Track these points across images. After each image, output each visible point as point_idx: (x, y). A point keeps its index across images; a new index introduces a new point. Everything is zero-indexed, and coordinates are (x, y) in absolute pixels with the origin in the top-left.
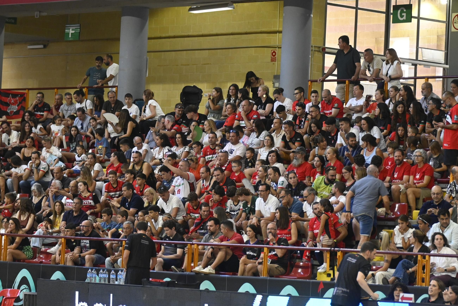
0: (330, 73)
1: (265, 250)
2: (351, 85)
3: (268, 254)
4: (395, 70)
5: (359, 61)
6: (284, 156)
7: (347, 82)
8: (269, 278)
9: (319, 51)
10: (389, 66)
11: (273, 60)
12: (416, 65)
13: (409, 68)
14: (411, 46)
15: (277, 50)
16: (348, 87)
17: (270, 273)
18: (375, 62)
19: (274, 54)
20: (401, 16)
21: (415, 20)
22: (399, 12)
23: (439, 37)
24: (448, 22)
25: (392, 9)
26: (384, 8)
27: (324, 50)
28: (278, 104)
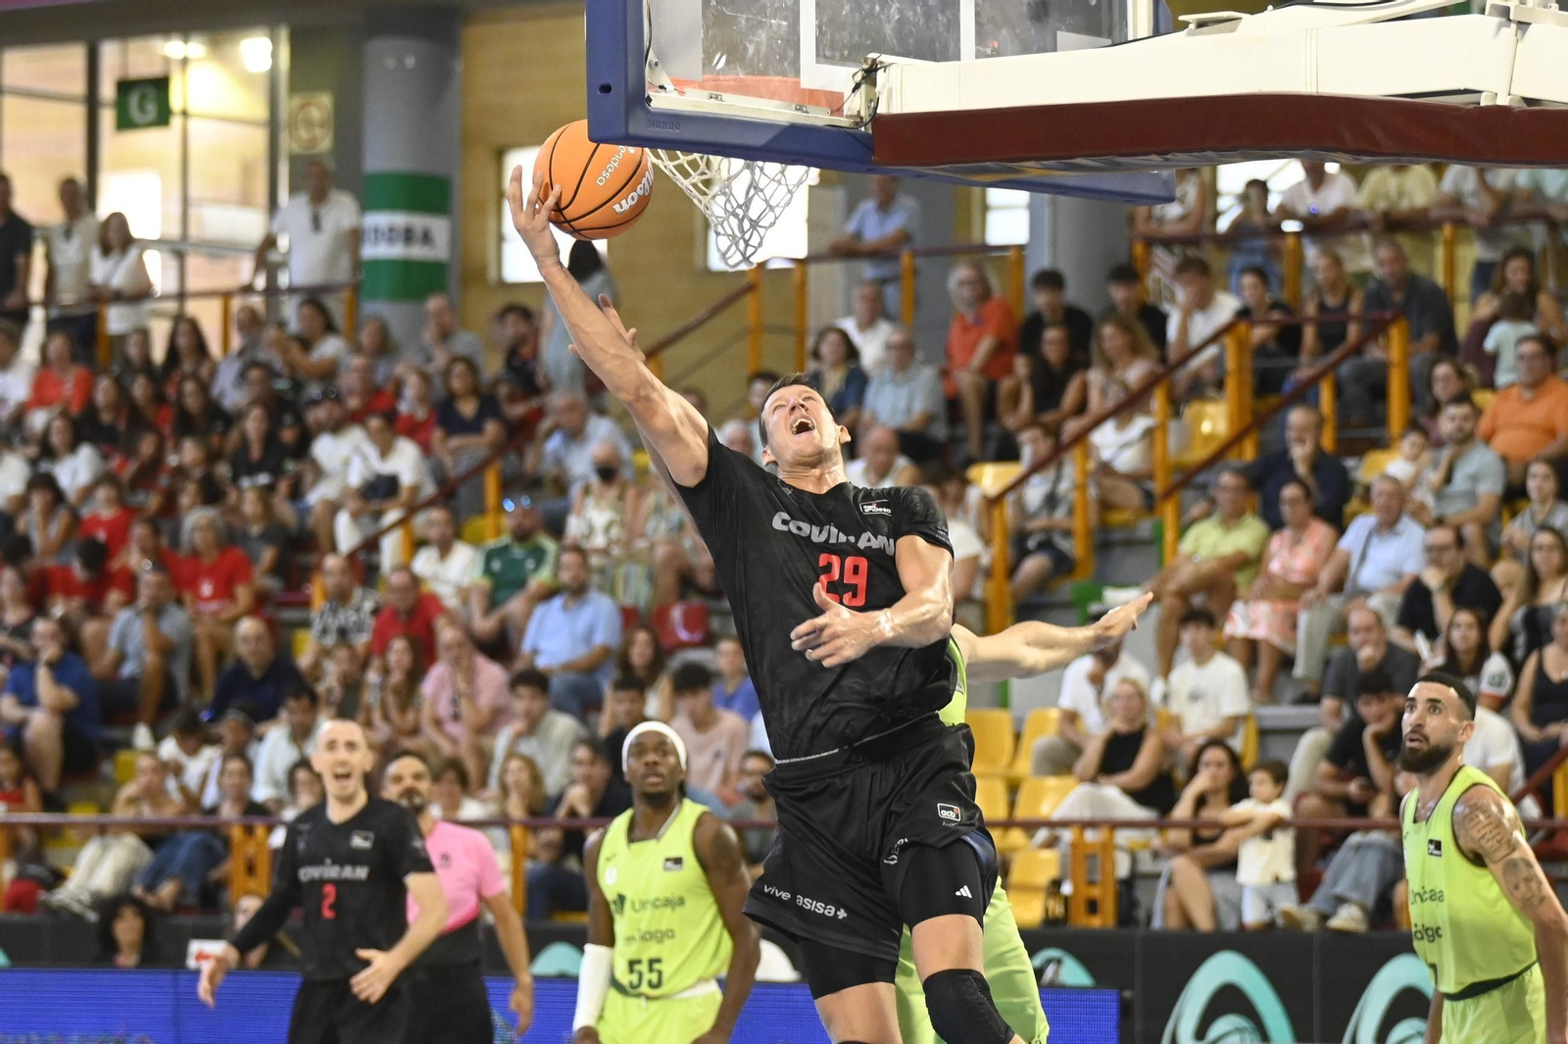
4: (133, 273)
10: (112, 262)
12: (180, 257)
13: (165, 265)
14: (166, 200)
20: (142, 109)
21: (176, 122)
22: (134, 100)
23: (247, 170)
24: (273, 126)
25: (107, 90)
26: (79, 87)
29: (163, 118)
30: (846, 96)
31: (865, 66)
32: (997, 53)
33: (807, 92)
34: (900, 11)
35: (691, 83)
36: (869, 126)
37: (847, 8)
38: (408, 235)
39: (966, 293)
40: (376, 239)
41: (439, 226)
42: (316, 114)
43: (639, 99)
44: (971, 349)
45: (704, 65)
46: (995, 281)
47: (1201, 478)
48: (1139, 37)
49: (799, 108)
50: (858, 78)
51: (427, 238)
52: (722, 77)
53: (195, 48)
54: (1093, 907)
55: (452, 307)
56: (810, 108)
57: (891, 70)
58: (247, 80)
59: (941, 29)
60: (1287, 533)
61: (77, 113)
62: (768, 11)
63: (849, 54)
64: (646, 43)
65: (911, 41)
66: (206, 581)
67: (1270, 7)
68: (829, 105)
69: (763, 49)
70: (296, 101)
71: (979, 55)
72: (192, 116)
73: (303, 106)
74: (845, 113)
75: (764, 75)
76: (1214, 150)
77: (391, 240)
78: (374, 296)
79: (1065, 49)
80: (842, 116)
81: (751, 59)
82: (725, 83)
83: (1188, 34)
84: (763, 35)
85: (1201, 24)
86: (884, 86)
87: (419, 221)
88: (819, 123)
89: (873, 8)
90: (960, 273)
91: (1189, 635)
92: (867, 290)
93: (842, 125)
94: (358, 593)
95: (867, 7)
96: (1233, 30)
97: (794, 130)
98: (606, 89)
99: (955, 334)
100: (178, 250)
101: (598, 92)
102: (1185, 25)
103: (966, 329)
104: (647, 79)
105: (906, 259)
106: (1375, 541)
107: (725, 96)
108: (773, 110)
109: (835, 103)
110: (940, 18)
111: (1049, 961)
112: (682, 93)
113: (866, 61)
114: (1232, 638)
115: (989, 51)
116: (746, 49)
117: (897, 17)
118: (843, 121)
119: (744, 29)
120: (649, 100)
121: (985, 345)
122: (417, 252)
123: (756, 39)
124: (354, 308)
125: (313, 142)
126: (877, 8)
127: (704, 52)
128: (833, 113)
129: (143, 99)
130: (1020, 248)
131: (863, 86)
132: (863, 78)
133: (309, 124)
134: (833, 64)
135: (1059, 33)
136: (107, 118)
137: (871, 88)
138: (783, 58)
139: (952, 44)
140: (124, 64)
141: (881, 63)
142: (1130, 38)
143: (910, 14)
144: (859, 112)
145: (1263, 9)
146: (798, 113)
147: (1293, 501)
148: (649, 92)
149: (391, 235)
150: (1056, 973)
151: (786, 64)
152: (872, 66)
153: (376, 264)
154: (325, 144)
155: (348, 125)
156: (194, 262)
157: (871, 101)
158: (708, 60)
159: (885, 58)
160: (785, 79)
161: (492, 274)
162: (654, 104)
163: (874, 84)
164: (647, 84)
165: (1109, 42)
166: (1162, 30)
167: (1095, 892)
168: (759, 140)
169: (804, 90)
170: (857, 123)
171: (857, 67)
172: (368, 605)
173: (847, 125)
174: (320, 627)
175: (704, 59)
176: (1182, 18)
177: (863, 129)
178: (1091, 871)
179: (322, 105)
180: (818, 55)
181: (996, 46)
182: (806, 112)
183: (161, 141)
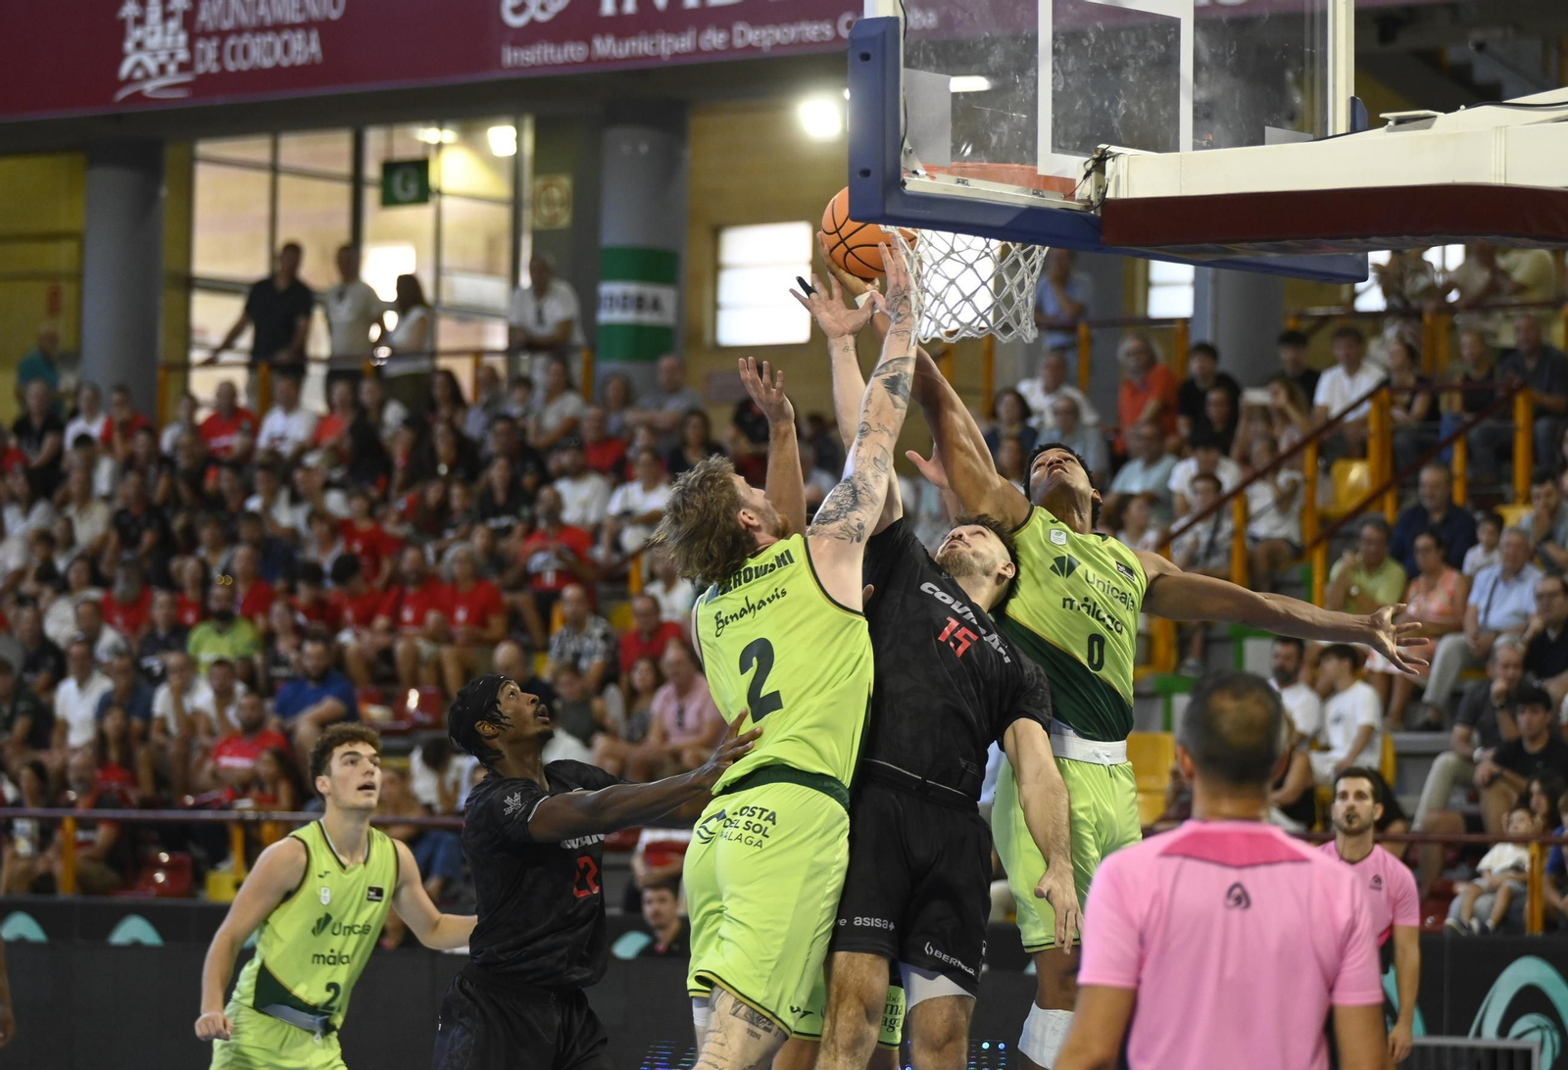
3: (73, 835)
9: (173, 286)
11: (54, 310)
15: (66, 286)
17: (84, 883)
19: (55, 296)
20: (405, 188)
21: (433, 199)
22: (397, 179)
23: (491, 244)
24: (516, 204)
25: (372, 170)
26: (345, 167)
27: (189, 283)
28: (74, 429)
29: (423, 195)
30: (1078, 183)
31: (1096, 156)
32: (1212, 146)
33: (1042, 179)
34: (1127, 107)
35: (940, 169)
36: (1099, 210)
37: (1080, 103)
38: (639, 303)
39: (1131, 363)
40: (611, 306)
41: (667, 295)
42: (556, 193)
43: (894, 182)
44: (1139, 410)
45: (952, 153)
46: (1159, 351)
47: (1346, 529)
48: (1338, 133)
49: (1036, 193)
50: (1089, 166)
51: (656, 305)
52: (968, 164)
53: (448, 135)
56: (1045, 193)
57: (1121, 160)
58: (493, 163)
59: (1163, 123)
60: (1422, 580)
61: (343, 191)
62: (1010, 105)
63: (1081, 145)
64: (902, 133)
65: (1136, 134)
66: (462, 607)
67: (1463, 107)
68: (1062, 190)
69: (1005, 139)
70: (540, 182)
71: (1196, 147)
72: (445, 194)
73: (545, 188)
74: (1077, 197)
75: (1006, 162)
77: (624, 307)
78: (608, 356)
79: (1271, 143)
80: (1074, 200)
81: (994, 148)
82: (970, 169)
83: (1389, 130)
84: (1004, 127)
85: (1400, 121)
86: (1112, 174)
87: (649, 291)
88: (1055, 206)
89: (1103, 104)
90: (1128, 344)
92: (1053, 358)
93: (1074, 208)
94: (590, 620)
95: (1097, 102)
96: (1428, 127)
97: (1031, 212)
98: (866, 173)
99: (1124, 395)
101: (858, 176)
102: (1385, 122)
104: (903, 165)
105: (1083, 330)
106: (1501, 587)
107: (971, 181)
108: (1010, 193)
109: (1067, 187)
110: (1162, 113)
112: (933, 178)
113: (1096, 150)
114: (1373, 672)
115: (1204, 143)
116: (990, 139)
117: (1124, 112)
118: (1075, 205)
119: (988, 121)
120: (904, 184)
121: (1151, 406)
122: (648, 318)
123: (999, 130)
124: (590, 366)
125: (554, 218)
126: (1106, 103)
127: (953, 141)
128: (1065, 198)
129: (405, 179)
130: (1185, 321)
131: (1093, 174)
132: (1093, 166)
133: (550, 203)
134: (1066, 153)
135: (1267, 128)
136: (372, 196)
137: (1100, 176)
138: (1023, 147)
139: (1172, 136)
140: (390, 148)
141: (1110, 152)
142: (1330, 134)
143: (1135, 109)
144: (1089, 197)
145: (1455, 108)
146: (1035, 197)
147: (1426, 550)
148: (905, 177)
149: (624, 302)
151: (1025, 153)
152: (1101, 155)
153: (611, 328)
154: (564, 220)
155: (586, 205)
156: (445, 323)
157: (1100, 187)
158: (956, 149)
159: (1114, 149)
160: (1023, 166)
161: (708, 338)
162: (908, 188)
163: (1103, 171)
164: (902, 170)
165: (1311, 136)
166: (1359, 127)
168: (1001, 221)
169: (1040, 176)
170: (1087, 207)
171: (1087, 156)
172: (597, 632)
173: (1079, 208)
174: (558, 650)
175: (952, 148)
176: (1382, 115)
177: (1092, 212)
179: (562, 186)
180: (1053, 145)
181: (1211, 138)
182: (1043, 196)
183: (417, 217)
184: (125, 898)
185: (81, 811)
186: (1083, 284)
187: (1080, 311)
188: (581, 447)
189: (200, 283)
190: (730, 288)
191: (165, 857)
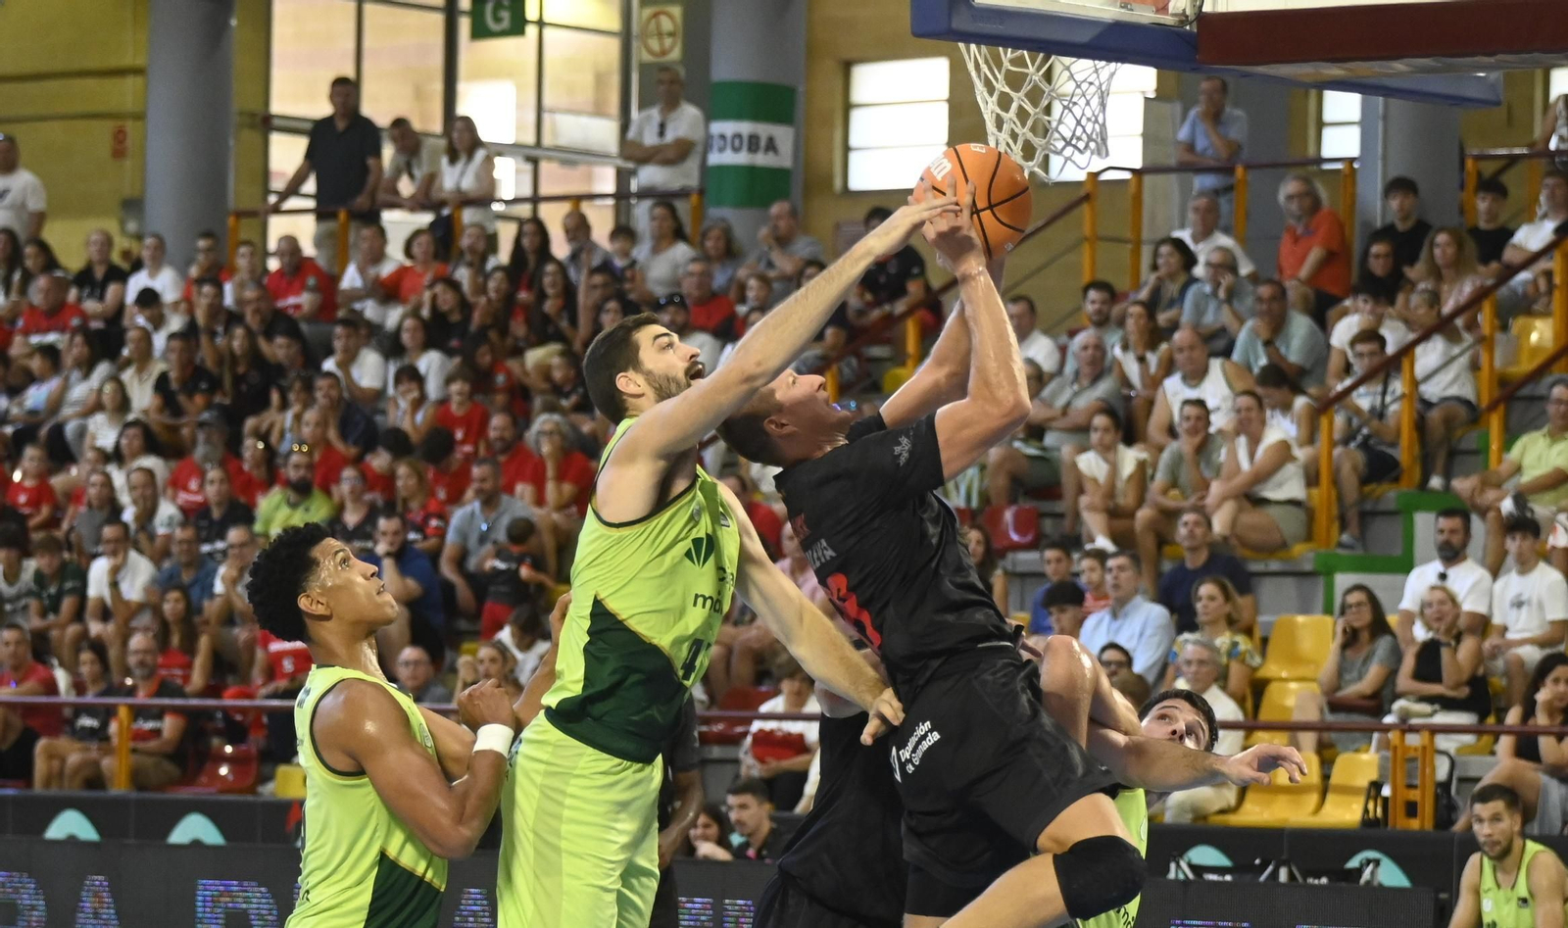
0: (293, 188)
1: (123, 712)
2: (353, 226)
3: (129, 724)
4: (478, 177)
5: (377, 154)
6: (163, 437)
7: (342, 215)
8: (134, 795)
9: (252, 126)
10: (459, 166)
11: (119, 153)
12: (534, 161)
13: (518, 172)
14: (520, 106)
15: (130, 126)
16: (345, 229)
17: (138, 779)
18: (425, 154)
19: (120, 136)
20: (497, 20)
21: (531, 31)
22: (488, 9)
23: (600, 80)
24: (626, 37)
27: (267, 123)
28: (138, 282)
29: (518, 27)
36: (1195, 24)
38: (753, 143)
39: (1294, 207)
40: (722, 145)
41: (784, 135)
42: (666, 24)
44: (1300, 259)
47: (1527, 390)
49: (1124, 6)
51: (771, 146)
54: (1412, 809)
55: (793, 213)
56: (1134, 6)
61: (438, 20)
70: (648, 12)
72: (548, 25)
73: (653, 17)
74: (1170, 11)
76: (1544, 51)
77: (736, 148)
78: (719, 203)
80: (1167, 14)
87: (764, 130)
88: (1144, 21)
90: (1289, 187)
91: (1513, 545)
92: (1203, 202)
93: (1166, 23)
97: (1118, 28)
99: (1286, 244)
100: (533, 156)
103: (1296, 240)
105: (1239, 171)
108: (1097, 8)
109: (1160, 1)
111: (1369, 862)
114: (1554, 548)
118: (1168, 20)
121: (1315, 255)
122: (761, 159)
124: (699, 213)
125: (664, 51)
128: (1158, 11)
129: (498, 8)
130: (1353, 160)
133: (660, 34)
136: (464, 25)
144: (1184, 10)
146: (1123, 11)
149: (737, 142)
150: (1373, 873)
153: (722, 169)
154: (675, 53)
155: (697, 35)
156: (545, 167)
161: (838, 183)
167: (1414, 795)
168: (1083, 37)
170: (1181, 22)
173: (1172, 23)
177: (1188, 28)
178: (1410, 774)
179: (673, 15)
182: (1132, 10)
183: (516, 50)
184: (185, 794)
185: (141, 698)
186: (1238, 122)
187: (1235, 149)
188: (682, 304)
189: (276, 122)
190: (862, 127)
191: (229, 749)
